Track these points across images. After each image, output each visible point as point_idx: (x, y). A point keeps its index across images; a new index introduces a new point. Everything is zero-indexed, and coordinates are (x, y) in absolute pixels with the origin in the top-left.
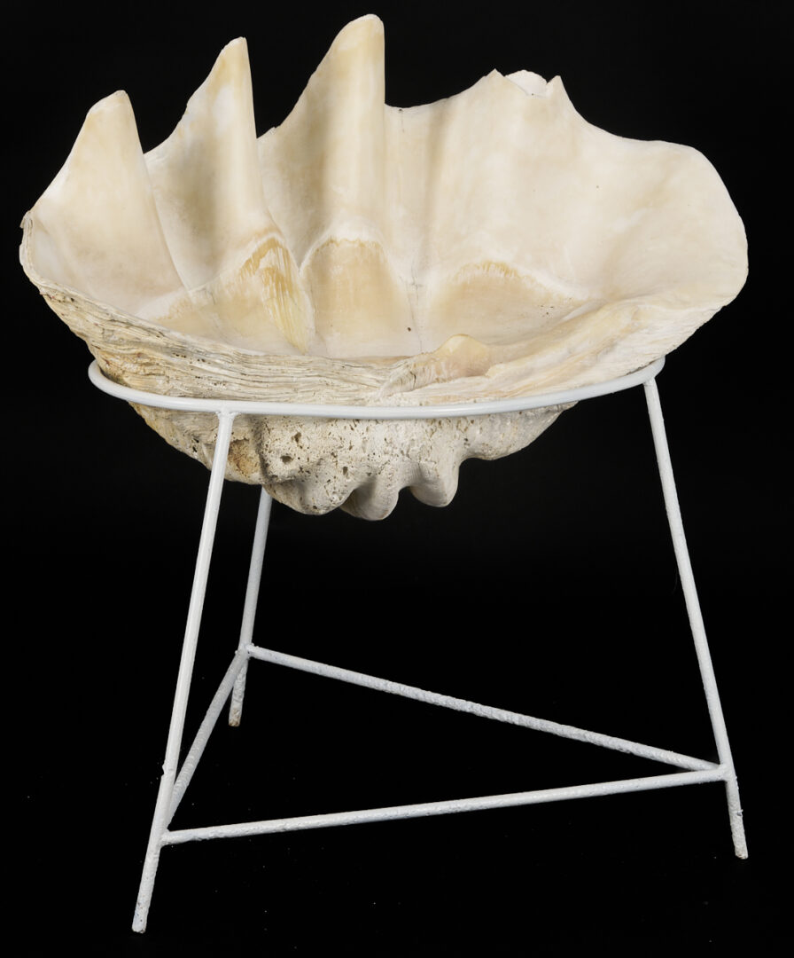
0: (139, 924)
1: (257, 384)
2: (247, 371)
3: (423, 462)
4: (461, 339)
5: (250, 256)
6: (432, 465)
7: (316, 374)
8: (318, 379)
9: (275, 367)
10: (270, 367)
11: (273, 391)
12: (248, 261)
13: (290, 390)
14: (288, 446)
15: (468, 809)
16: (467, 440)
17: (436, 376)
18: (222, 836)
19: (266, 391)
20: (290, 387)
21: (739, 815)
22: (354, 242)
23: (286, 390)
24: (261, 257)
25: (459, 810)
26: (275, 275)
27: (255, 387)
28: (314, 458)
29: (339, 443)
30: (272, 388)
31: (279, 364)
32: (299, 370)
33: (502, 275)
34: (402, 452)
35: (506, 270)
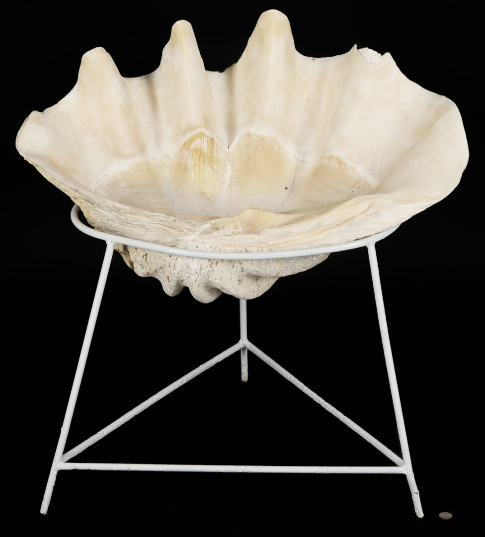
0: (44, 509)
1: (126, 224)
2: (119, 216)
3: (210, 279)
4: (253, 211)
5: (186, 140)
6: (218, 281)
7: (157, 223)
8: (159, 225)
9: (135, 217)
10: (132, 216)
11: (134, 229)
12: (185, 143)
13: (144, 230)
14: (141, 260)
15: (241, 471)
16: (242, 269)
17: (233, 230)
18: (92, 469)
19: (131, 228)
20: (144, 228)
21: (416, 493)
22: (258, 136)
23: (142, 229)
24: (192, 142)
25: (235, 472)
26: (199, 153)
27: (125, 225)
28: (153, 269)
29: (164, 263)
30: (134, 227)
31: (136, 215)
32: (147, 219)
33: (337, 165)
34: (197, 273)
35: (340, 162)
